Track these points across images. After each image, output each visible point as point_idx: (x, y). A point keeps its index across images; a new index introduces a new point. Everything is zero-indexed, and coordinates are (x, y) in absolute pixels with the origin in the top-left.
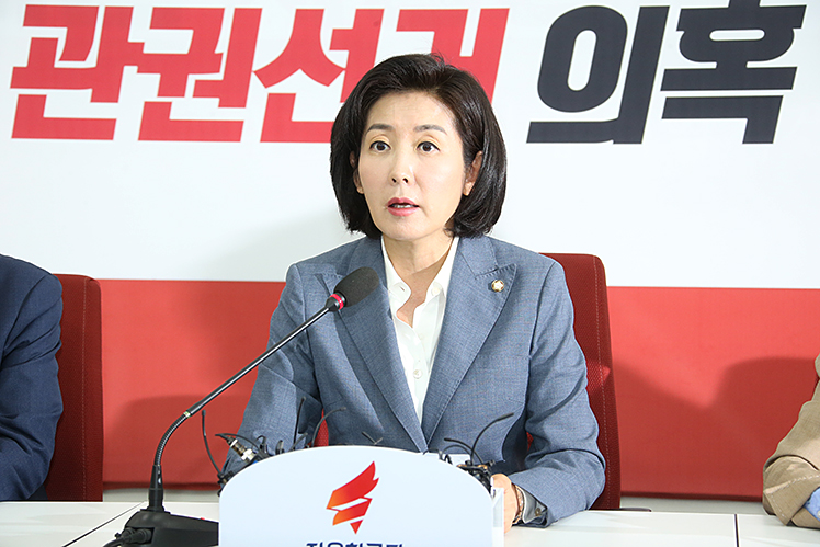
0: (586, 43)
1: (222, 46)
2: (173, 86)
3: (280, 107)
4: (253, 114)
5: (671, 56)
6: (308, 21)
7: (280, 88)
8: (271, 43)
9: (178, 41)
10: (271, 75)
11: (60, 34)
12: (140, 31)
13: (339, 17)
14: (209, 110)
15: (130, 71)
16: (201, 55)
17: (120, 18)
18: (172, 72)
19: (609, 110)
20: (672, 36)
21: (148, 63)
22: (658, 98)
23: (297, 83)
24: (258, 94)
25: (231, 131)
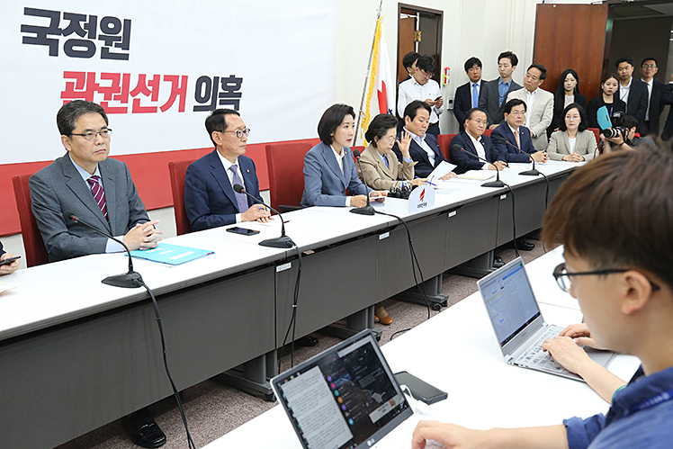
0: (204, 85)
1: (121, 85)
2: (108, 97)
3: (137, 102)
4: (130, 105)
5: (220, 90)
6: (142, 77)
7: (136, 97)
8: (133, 85)
9: (108, 83)
10: (134, 93)
11: (75, 80)
12: (98, 80)
13: (149, 77)
14: (117, 104)
15: (96, 92)
16: (115, 88)
17: (92, 75)
18: (107, 93)
19: (209, 103)
20: (220, 84)
21: (101, 90)
22: (218, 99)
23: (140, 96)
24: (131, 99)
25: (124, 110)
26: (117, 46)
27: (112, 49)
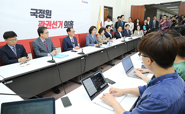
0: (66, 23)
1: (50, 23)
2: (47, 26)
3: (53, 26)
4: (52, 27)
5: (69, 24)
6: (54, 21)
7: (53, 25)
8: (52, 23)
9: (47, 23)
10: (52, 25)
11: (41, 23)
12: (45, 22)
13: (55, 22)
14: (49, 27)
15: (45, 25)
16: (49, 24)
17: (44, 21)
19: (67, 26)
20: (69, 22)
21: (46, 24)
22: (69, 25)
23: (54, 25)
24: (52, 26)
25: (51, 28)
26: (49, 15)
27: (48, 16)
